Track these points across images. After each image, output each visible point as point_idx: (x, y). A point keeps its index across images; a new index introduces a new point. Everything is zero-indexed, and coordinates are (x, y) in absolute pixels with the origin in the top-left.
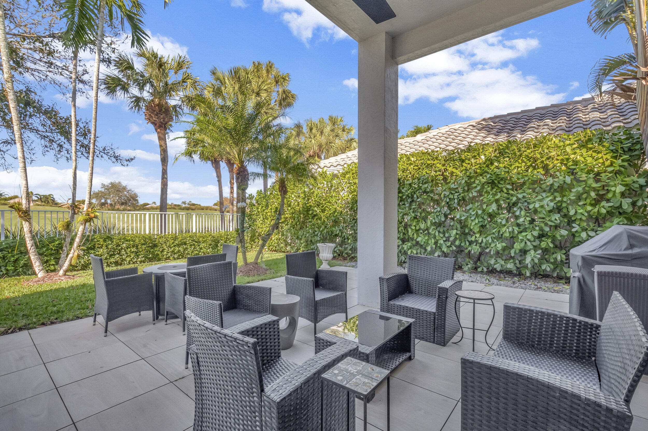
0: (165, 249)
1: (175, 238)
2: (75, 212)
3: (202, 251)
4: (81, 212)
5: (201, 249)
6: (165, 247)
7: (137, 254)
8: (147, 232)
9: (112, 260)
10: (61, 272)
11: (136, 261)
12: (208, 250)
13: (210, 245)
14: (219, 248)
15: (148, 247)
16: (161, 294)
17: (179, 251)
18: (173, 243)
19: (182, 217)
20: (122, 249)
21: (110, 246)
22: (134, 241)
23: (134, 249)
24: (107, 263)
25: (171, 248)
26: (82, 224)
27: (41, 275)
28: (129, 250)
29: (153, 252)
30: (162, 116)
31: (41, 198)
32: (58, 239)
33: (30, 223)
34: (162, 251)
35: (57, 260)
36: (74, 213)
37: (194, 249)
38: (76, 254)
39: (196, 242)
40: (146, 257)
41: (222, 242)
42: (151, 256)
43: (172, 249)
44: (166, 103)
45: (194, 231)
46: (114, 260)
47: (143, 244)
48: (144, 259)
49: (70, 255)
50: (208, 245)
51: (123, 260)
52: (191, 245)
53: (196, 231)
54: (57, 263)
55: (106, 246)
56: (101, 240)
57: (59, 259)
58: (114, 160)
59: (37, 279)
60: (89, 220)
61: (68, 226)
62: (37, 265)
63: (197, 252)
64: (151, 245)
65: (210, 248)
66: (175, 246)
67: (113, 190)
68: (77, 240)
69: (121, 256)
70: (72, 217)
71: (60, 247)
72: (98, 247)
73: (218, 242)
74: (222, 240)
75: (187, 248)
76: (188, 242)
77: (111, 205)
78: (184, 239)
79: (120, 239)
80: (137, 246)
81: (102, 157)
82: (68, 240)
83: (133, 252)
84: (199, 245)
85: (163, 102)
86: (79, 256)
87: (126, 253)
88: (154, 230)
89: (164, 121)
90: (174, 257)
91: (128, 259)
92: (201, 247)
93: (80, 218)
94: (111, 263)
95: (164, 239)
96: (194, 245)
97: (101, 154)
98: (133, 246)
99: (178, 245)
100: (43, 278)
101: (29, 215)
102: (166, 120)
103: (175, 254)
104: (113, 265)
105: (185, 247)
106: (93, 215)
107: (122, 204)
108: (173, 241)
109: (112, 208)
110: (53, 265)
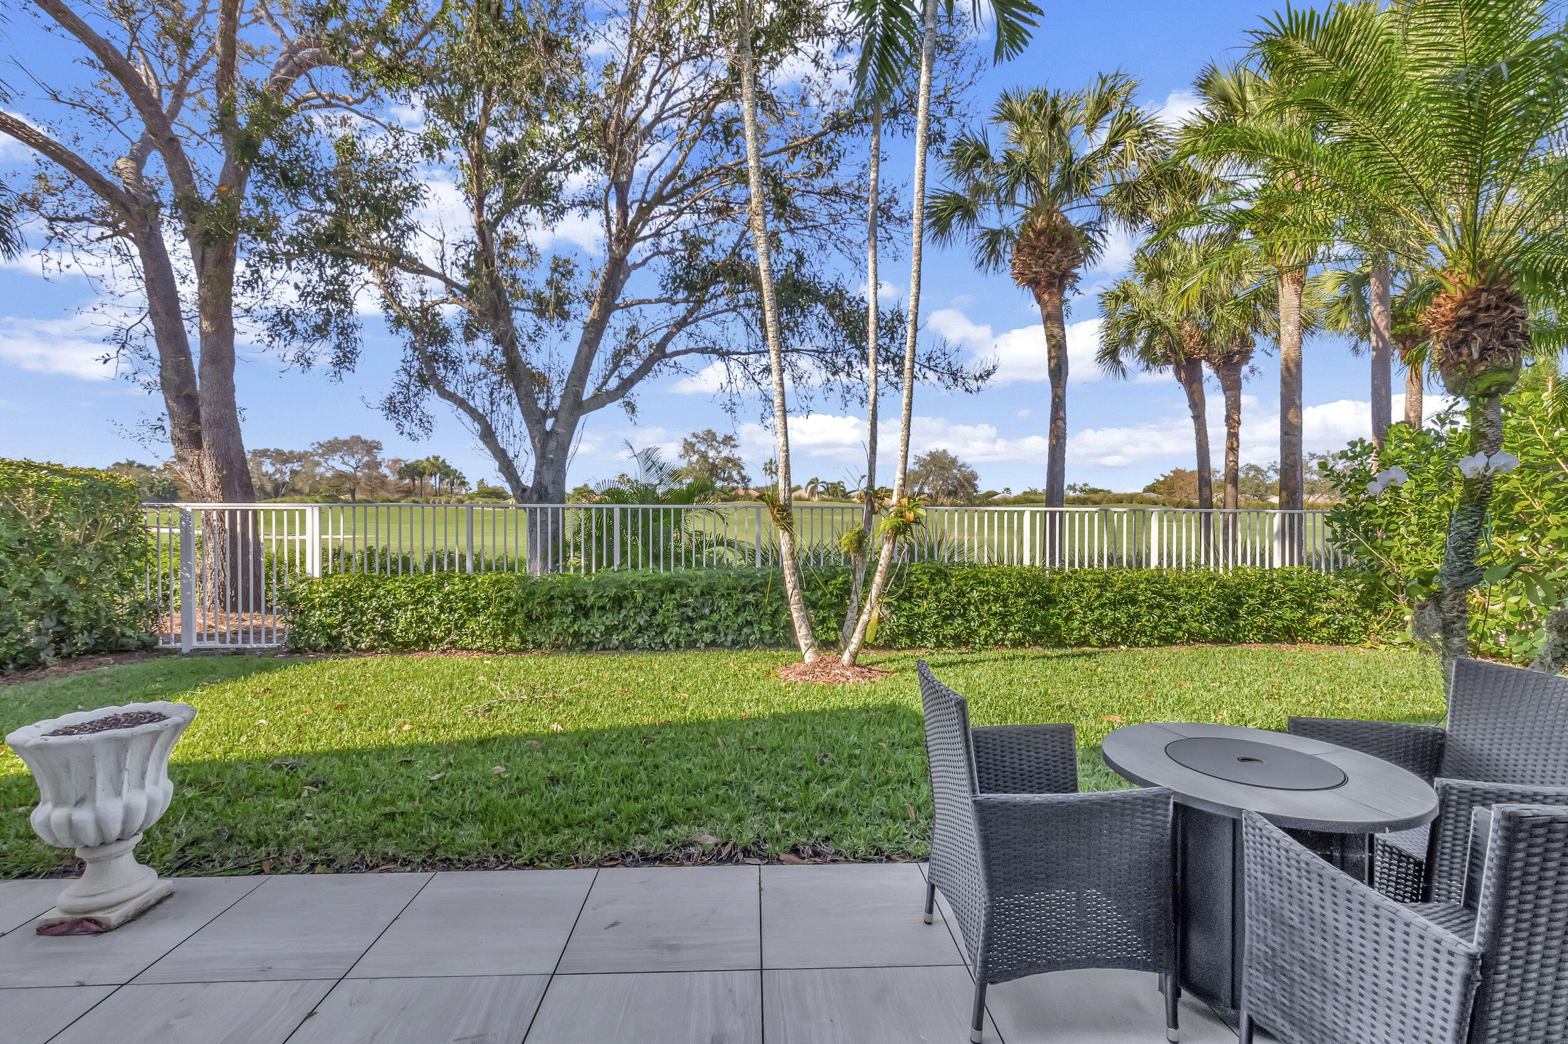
0: (1074, 613)
1: (1104, 584)
2: (873, 507)
3: (1185, 626)
4: (887, 509)
5: (1182, 619)
6: (1076, 608)
7: (1005, 621)
8: (1027, 562)
9: (949, 631)
10: (846, 658)
11: (1003, 640)
12: (1205, 627)
13: (1212, 609)
14: (1242, 623)
15: (1032, 603)
16: (1194, 890)
17: (1115, 622)
18: (1099, 596)
19: (1120, 520)
20: (969, 603)
21: (943, 595)
22: (998, 586)
23: (997, 608)
24: (937, 636)
25: (1092, 611)
26: (888, 539)
27: (809, 657)
28: (986, 607)
29: (1044, 617)
30: (1053, 258)
32: (844, 572)
33: (791, 536)
34: (1068, 619)
35: (841, 618)
36: (872, 512)
37: (1160, 618)
38: (875, 615)
39: (1167, 598)
40: (1028, 631)
41: (1251, 601)
42: (1038, 628)
43: (1097, 613)
44: (1065, 220)
45: (1154, 563)
46: (952, 632)
47: (1019, 595)
48: (1020, 634)
49: (864, 617)
50: (1204, 611)
51: (973, 633)
52: (1151, 607)
53: (1160, 563)
54: (841, 625)
55: (936, 594)
56: (925, 578)
57: (844, 616)
58: (948, 380)
59: (802, 667)
60: (901, 529)
61: (860, 542)
62: (802, 633)
63: (1170, 630)
64: (1038, 597)
65: (1210, 619)
66: (1103, 606)
67: (933, 466)
68: (878, 579)
69: (967, 621)
70: (868, 522)
71: (846, 591)
72: (918, 596)
73: (1240, 604)
74: (1252, 596)
75: (1137, 616)
76: (1141, 598)
77: (930, 496)
78: (1129, 588)
79: (965, 578)
80: (1005, 600)
81: (925, 377)
82: (860, 576)
83: (995, 614)
84: (1175, 609)
85: (1057, 219)
86: (880, 620)
87: (980, 616)
88: (1043, 559)
89: (1057, 268)
90: (1100, 639)
91: (983, 632)
92: (1180, 613)
93: (883, 523)
94: (945, 637)
95: (1074, 585)
96: (1160, 606)
97: (924, 370)
98: (996, 599)
99: (1114, 604)
100: (814, 665)
101: (789, 514)
102: (1065, 264)
103: (1103, 628)
104: (950, 644)
105: (1132, 610)
106: (911, 515)
107: (949, 494)
108: (1098, 591)
110: (834, 629)
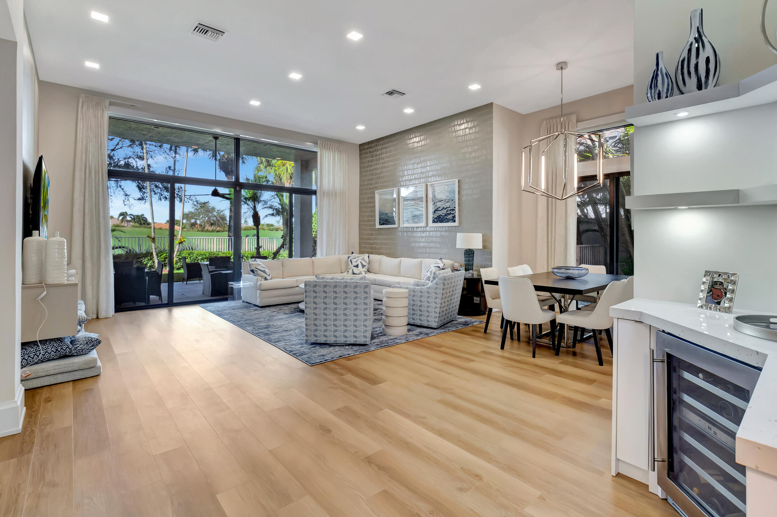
20: (199, 260)
22: (205, 255)
31: (134, 219)
60: (181, 243)
67: (202, 210)
77: (201, 225)
88: (224, 250)
106: (183, 240)
107: (212, 224)
109: (203, 229)
